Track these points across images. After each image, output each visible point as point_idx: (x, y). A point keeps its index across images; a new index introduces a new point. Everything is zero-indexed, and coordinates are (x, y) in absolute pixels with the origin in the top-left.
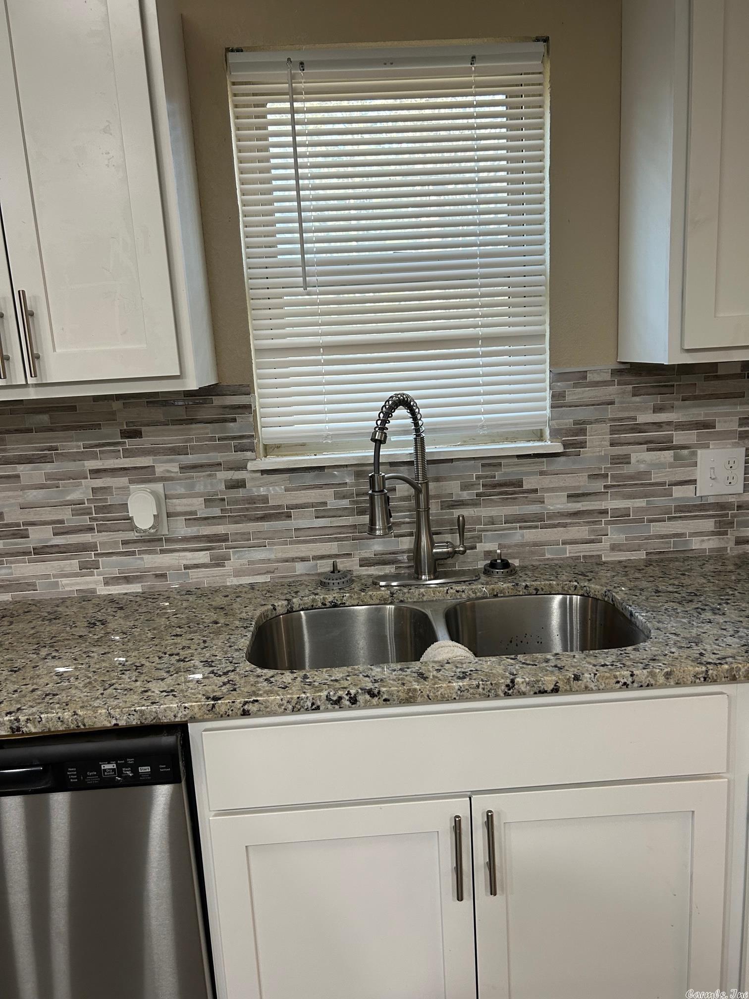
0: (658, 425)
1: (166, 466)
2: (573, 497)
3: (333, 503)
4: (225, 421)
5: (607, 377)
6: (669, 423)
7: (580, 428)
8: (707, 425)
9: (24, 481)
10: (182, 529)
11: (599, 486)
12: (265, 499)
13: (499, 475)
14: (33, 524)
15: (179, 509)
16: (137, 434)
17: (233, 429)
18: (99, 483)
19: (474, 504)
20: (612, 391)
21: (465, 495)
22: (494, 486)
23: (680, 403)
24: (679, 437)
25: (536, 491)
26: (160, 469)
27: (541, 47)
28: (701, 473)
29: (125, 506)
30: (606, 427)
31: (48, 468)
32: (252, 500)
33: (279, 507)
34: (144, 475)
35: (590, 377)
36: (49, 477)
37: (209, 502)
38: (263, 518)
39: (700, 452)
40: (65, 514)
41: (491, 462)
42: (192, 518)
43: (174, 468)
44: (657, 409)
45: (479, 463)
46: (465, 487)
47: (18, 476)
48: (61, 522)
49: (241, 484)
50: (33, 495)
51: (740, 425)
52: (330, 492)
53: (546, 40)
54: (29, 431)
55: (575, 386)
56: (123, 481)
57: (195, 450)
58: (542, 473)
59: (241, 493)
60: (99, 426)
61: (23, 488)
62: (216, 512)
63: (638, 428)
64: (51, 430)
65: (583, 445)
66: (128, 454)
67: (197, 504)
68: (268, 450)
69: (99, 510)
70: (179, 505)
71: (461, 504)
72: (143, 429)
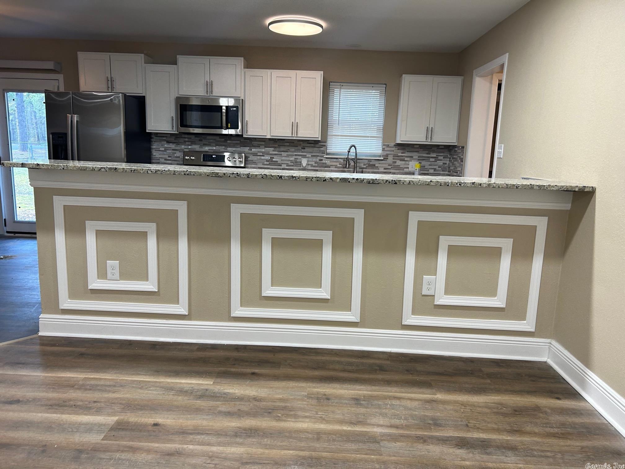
0: (402, 156)
1: (309, 155)
2: (385, 169)
3: (338, 165)
4: (321, 148)
5: (393, 146)
6: (404, 156)
7: (387, 155)
8: (412, 157)
9: (283, 155)
10: (310, 168)
11: (390, 167)
12: (326, 163)
13: (371, 163)
14: (283, 164)
15: (310, 164)
16: (305, 149)
17: (322, 149)
18: (296, 157)
19: (366, 168)
20: (393, 149)
21: (365, 166)
22: (370, 165)
23: (406, 152)
24: (406, 159)
25: (378, 167)
26: (307, 156)
27: (385, 86)
28: (410, 167)
29: (301, 162)
30: (392, 156)
31: (287, 153)
32: (323, 163)
33: (329, 165)
34: (304, 157)
35: (390, 146)
36: (287, 155)
37: (315, 163)
38: (325, 167)
39: (410, 162)
40: (289, 163)
41: (370, 160)
42: (312, 166)
43: (310, 156)
44: (402, 153)
45: (368, 160)
46: (364, 165)
47: (281, 154)
48: (288, 164)
49: (322, 160)
50: (283, 158)
51: (418, 157)
52: (338, 163)
53: (386, 84)
54: (285, 146)
55: (387, 147)
56: (301, 157)
57: (314, 153)
58: (379, 164)
59: (322, 162)
60: (297, 146)
61: (282, 157)
62: (317, 165)
63: (398, 156)
64: (289, 146)
65: (388, 159)
66: (302, 152)
67: (313, 163)
68: (327, 154)
69: (295, 162)
70: (310, 163)
71: (363, 168)
72: (306, 148)
